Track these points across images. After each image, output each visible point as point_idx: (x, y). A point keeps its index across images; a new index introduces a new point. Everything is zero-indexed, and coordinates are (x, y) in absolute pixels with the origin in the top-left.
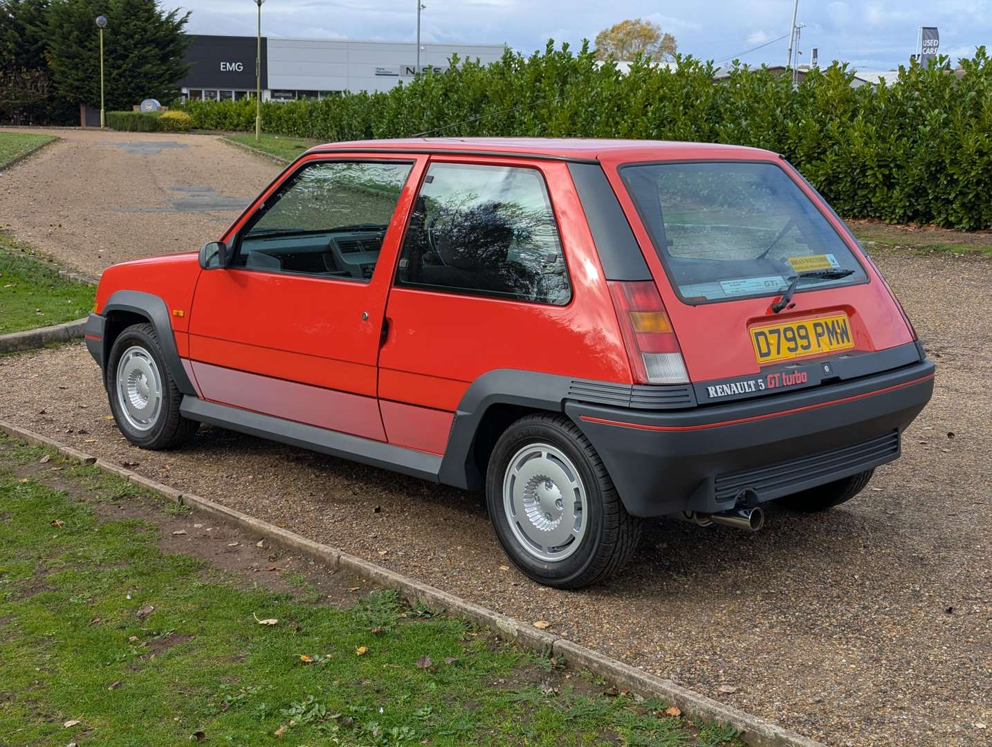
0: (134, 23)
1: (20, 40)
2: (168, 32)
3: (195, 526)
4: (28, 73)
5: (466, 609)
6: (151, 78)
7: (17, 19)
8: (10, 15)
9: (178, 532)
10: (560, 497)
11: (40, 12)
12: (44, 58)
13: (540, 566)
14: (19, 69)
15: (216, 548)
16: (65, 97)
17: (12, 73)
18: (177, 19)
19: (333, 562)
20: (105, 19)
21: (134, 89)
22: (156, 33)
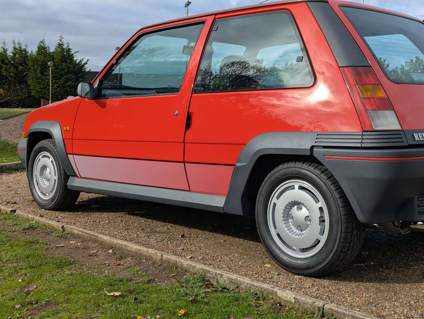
0: (64, 65)
1: (16, 72)
2: (79, 68)
3: (71, 242)
4: (19, 86)
5: (253, 285)
6: (71, 87)
7: (15, 63)
8: (12, 62)
9: (59, 246)
10: (308, 215)
11: (25, 61)
12: (26, 79)
13: (295, 261)
14: (15, 84)
15: (83, 254)
16: (34, 96)
17: (12, 86)
18: (83, 62)
19: (158, 259)
20: (52, 63)
21: (64, 92)
22: (74, 68)
